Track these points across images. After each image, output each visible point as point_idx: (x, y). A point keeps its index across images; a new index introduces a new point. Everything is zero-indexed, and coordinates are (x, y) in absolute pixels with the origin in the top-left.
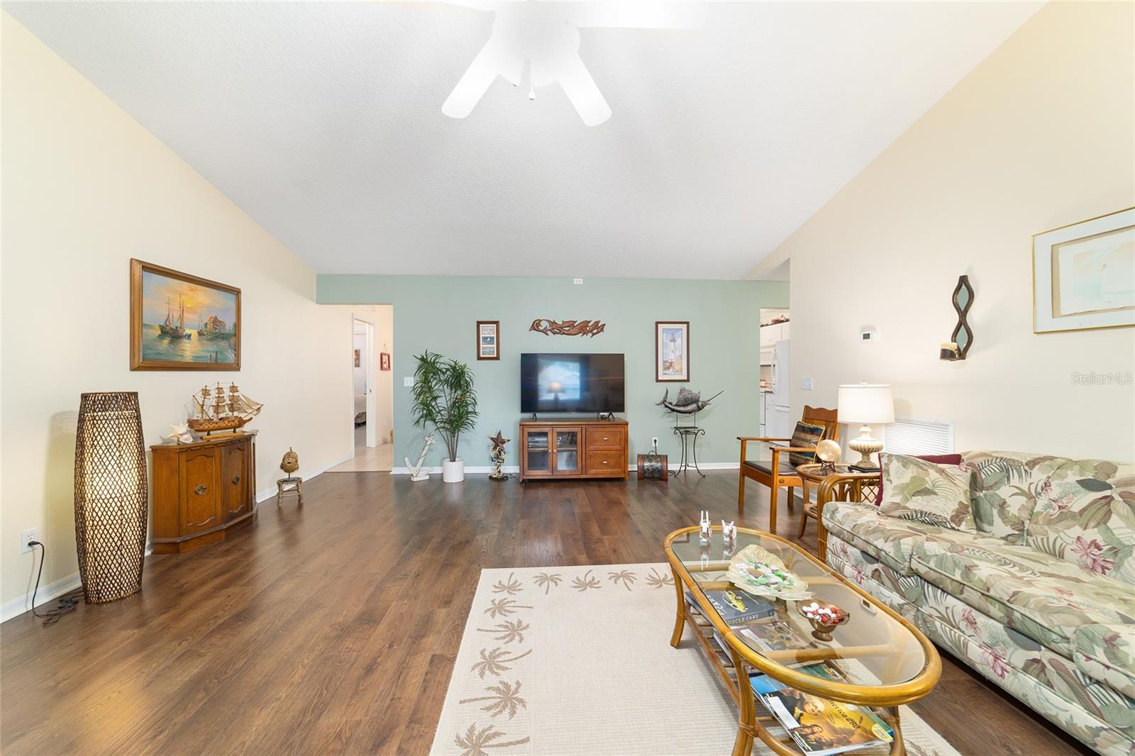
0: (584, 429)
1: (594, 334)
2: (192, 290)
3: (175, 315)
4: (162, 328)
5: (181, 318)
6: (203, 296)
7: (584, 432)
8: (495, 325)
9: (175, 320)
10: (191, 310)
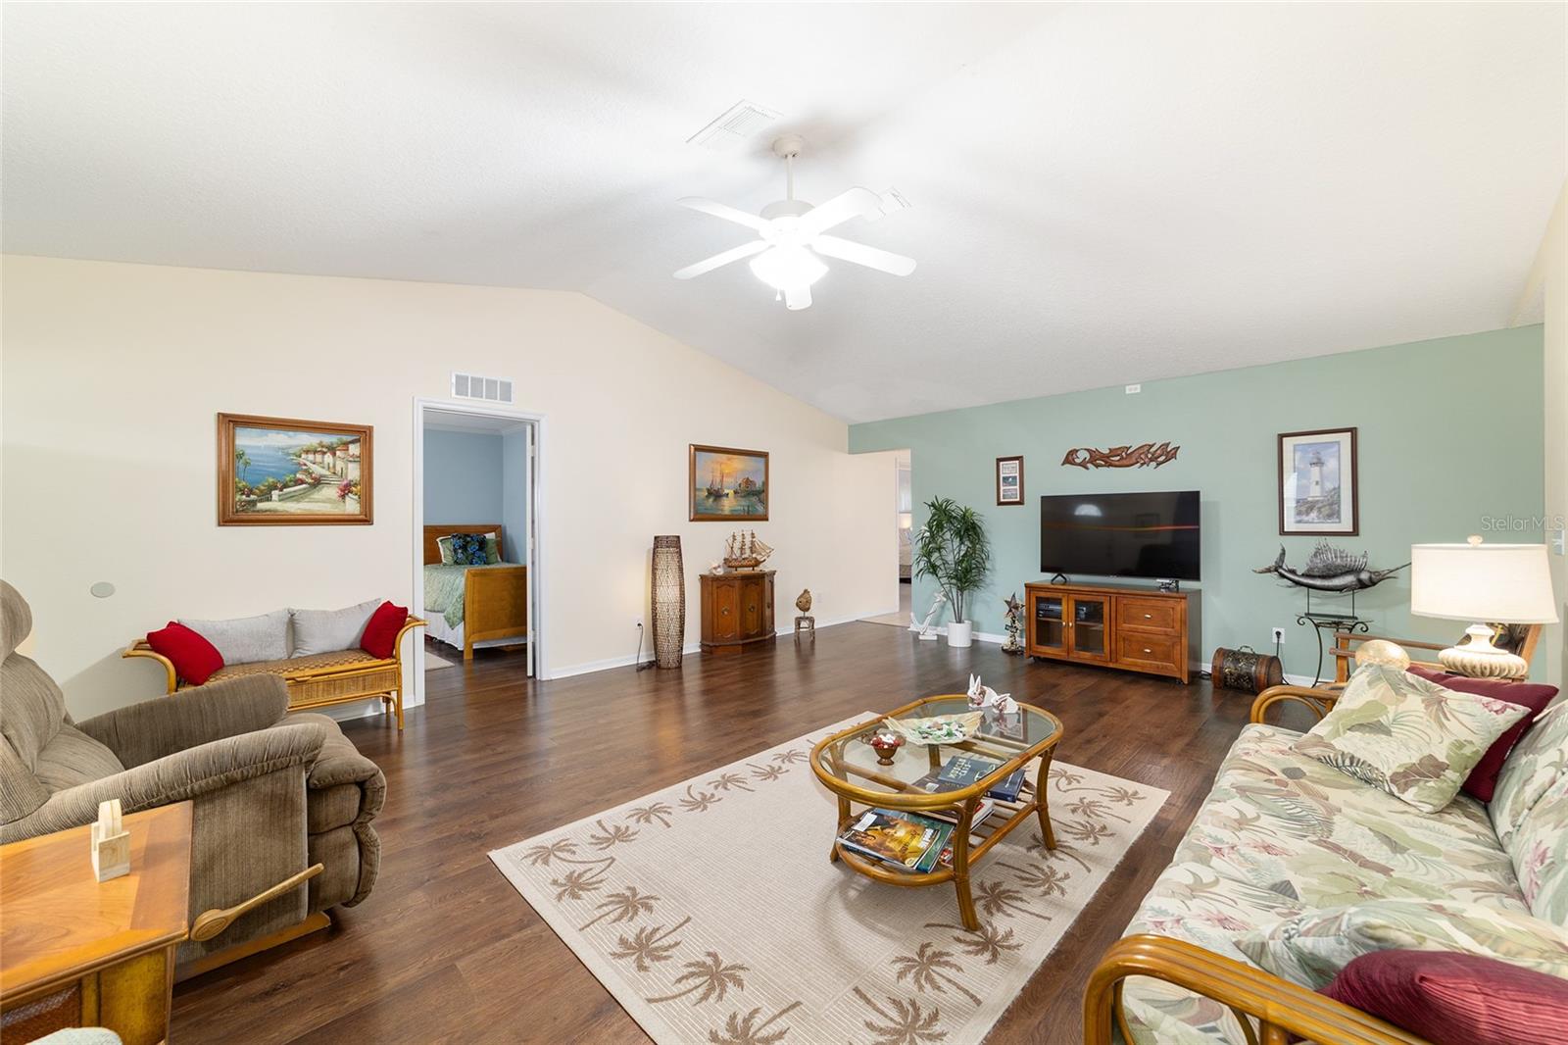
0: (1113, 600)
1: (1158, 465)
2: (729, 459)
3: (718, 480)
4: (708, 490)
5: (722, 481)
6: (738, 464)
7: (1113, 603)
8: (1017, 462)
9: (718, 483)
10: (729, 475)
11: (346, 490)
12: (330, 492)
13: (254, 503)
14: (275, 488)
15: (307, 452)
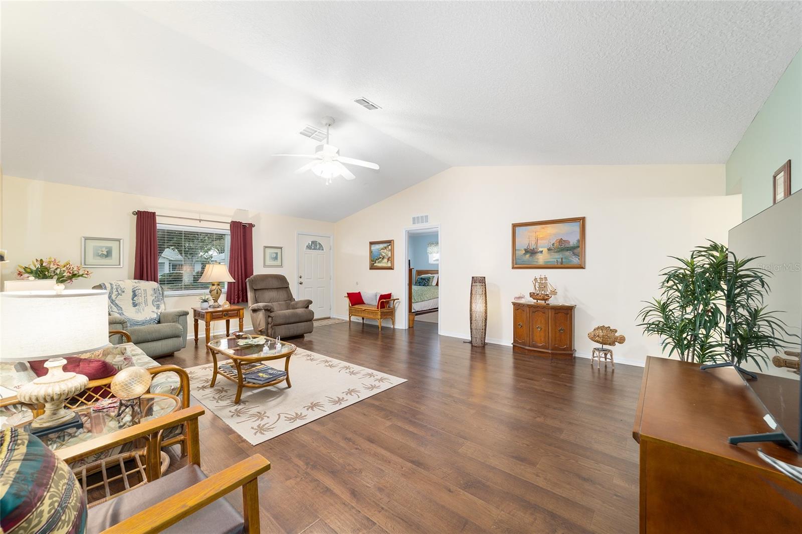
2: (543, 228)
3: (533, 242)
4: (525, 250)
5: (537, 243)
6: (551, 229)
9: (533, 245)
10: (542, 239)
11: (388, 260)
12: (385, 260)
13: (374, 264)
14: (376, 260)
15: (382, 249)
